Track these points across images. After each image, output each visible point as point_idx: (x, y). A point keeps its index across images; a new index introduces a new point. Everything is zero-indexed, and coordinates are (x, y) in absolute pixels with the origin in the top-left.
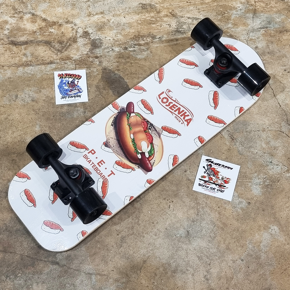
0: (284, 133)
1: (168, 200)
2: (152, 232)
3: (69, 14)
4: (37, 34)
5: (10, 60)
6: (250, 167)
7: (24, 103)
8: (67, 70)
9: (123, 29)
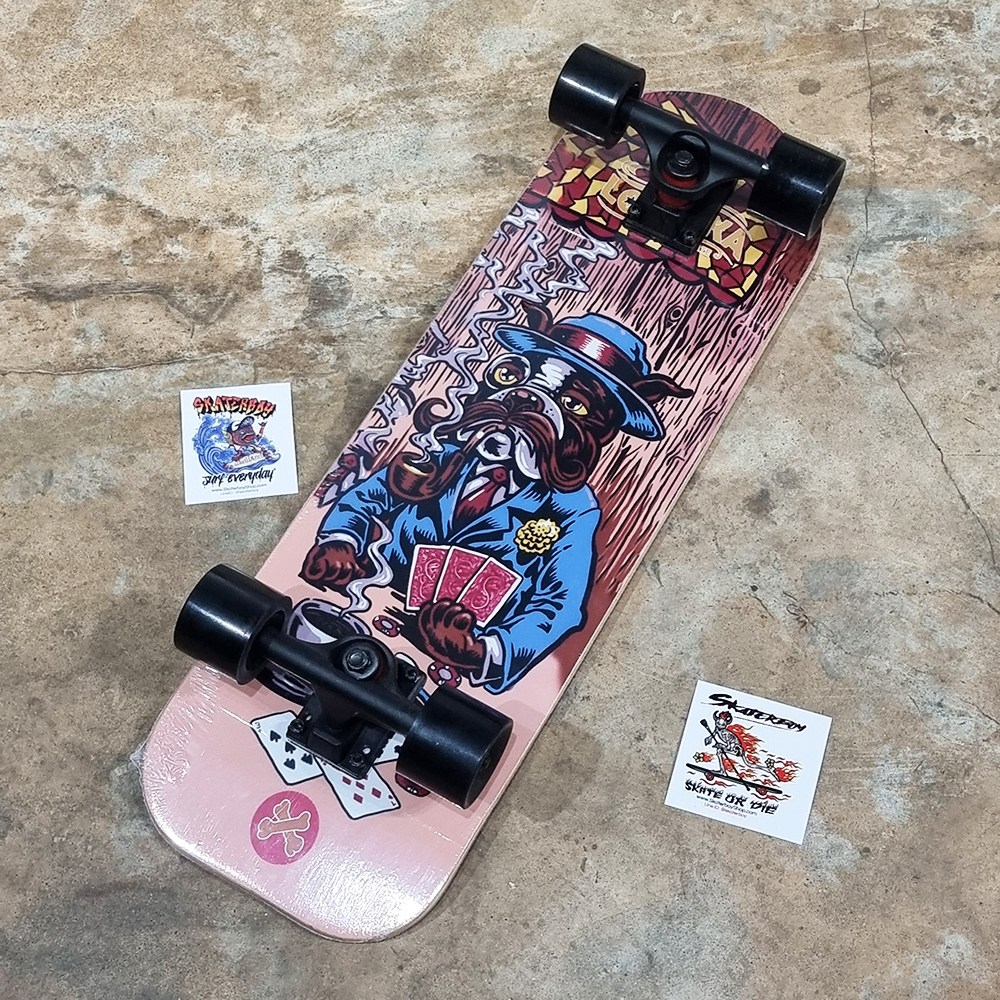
0: (982, 601)
1: (577, 842)
2: (520, 957)
3: (235, 193)
4: (122, 262)
5: (29, 351)
6: (865, 723)
7: (73, 500)
8: (226, 384)
9: (420, 244)
